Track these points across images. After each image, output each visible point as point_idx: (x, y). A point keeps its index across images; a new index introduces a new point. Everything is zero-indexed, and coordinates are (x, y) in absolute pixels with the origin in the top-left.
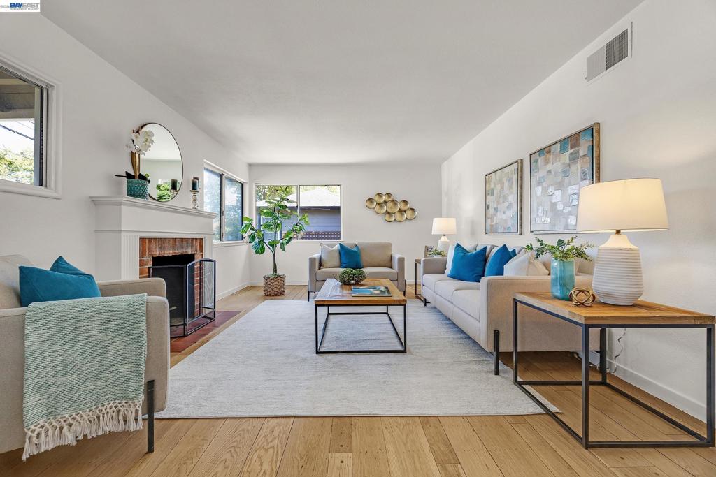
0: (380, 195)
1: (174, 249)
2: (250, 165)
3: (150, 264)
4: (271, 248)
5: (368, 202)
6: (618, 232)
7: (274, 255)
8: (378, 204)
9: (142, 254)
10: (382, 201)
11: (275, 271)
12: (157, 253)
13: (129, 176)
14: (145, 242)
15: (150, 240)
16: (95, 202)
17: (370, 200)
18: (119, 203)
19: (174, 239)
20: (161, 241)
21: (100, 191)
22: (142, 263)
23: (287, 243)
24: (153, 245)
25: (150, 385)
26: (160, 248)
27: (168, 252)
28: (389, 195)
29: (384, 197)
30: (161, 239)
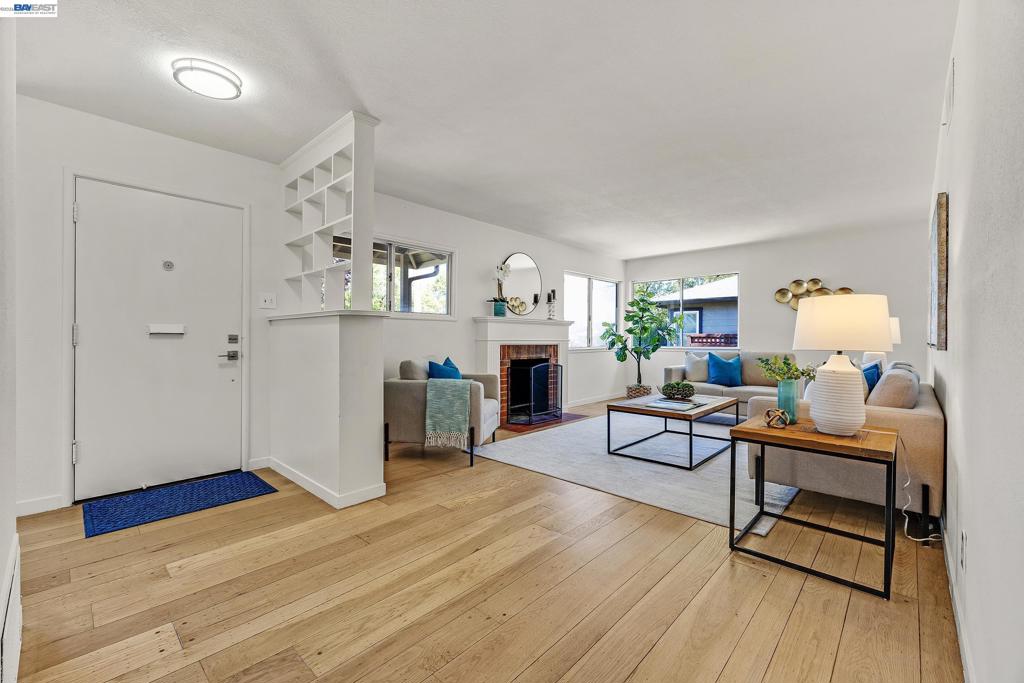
0: (798, 283)
1: (529, 353)
2: (626, 262)
3: (509, 365)
4: (635, 355)
5: (778, 295)
6: (840, 353)
7: (639, 363)
8: (794, 296)
9: (503, 357)
10: (802, 290)
11: (640, 381)
12: (514, 356)
13: (495, 300)
14: (505, 349)
15: (509, 346)
16: (475, 321)
17: (782, 292)
18: (486, 321)
19: (529, 346)
20: (518, 348)
21: (479, 312)
22: (502, 364)
23: (654, 351)
24: (511, 351)
25: (472, 431)
26: (518, 353)
27: (524, 357)
28: (815, 281)
29: (805, 285)
30: (517, 346)
